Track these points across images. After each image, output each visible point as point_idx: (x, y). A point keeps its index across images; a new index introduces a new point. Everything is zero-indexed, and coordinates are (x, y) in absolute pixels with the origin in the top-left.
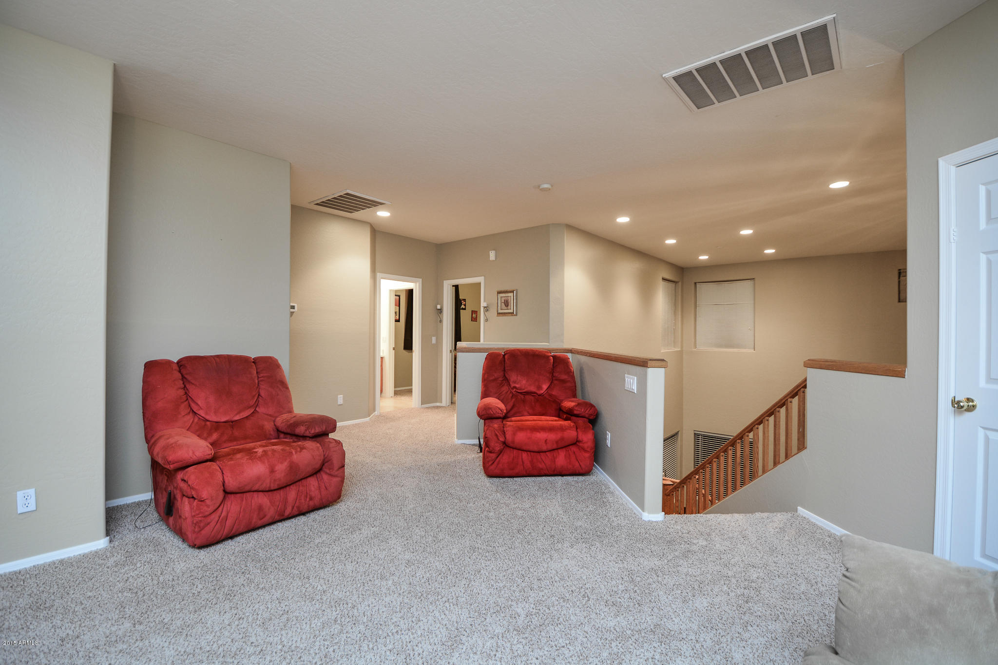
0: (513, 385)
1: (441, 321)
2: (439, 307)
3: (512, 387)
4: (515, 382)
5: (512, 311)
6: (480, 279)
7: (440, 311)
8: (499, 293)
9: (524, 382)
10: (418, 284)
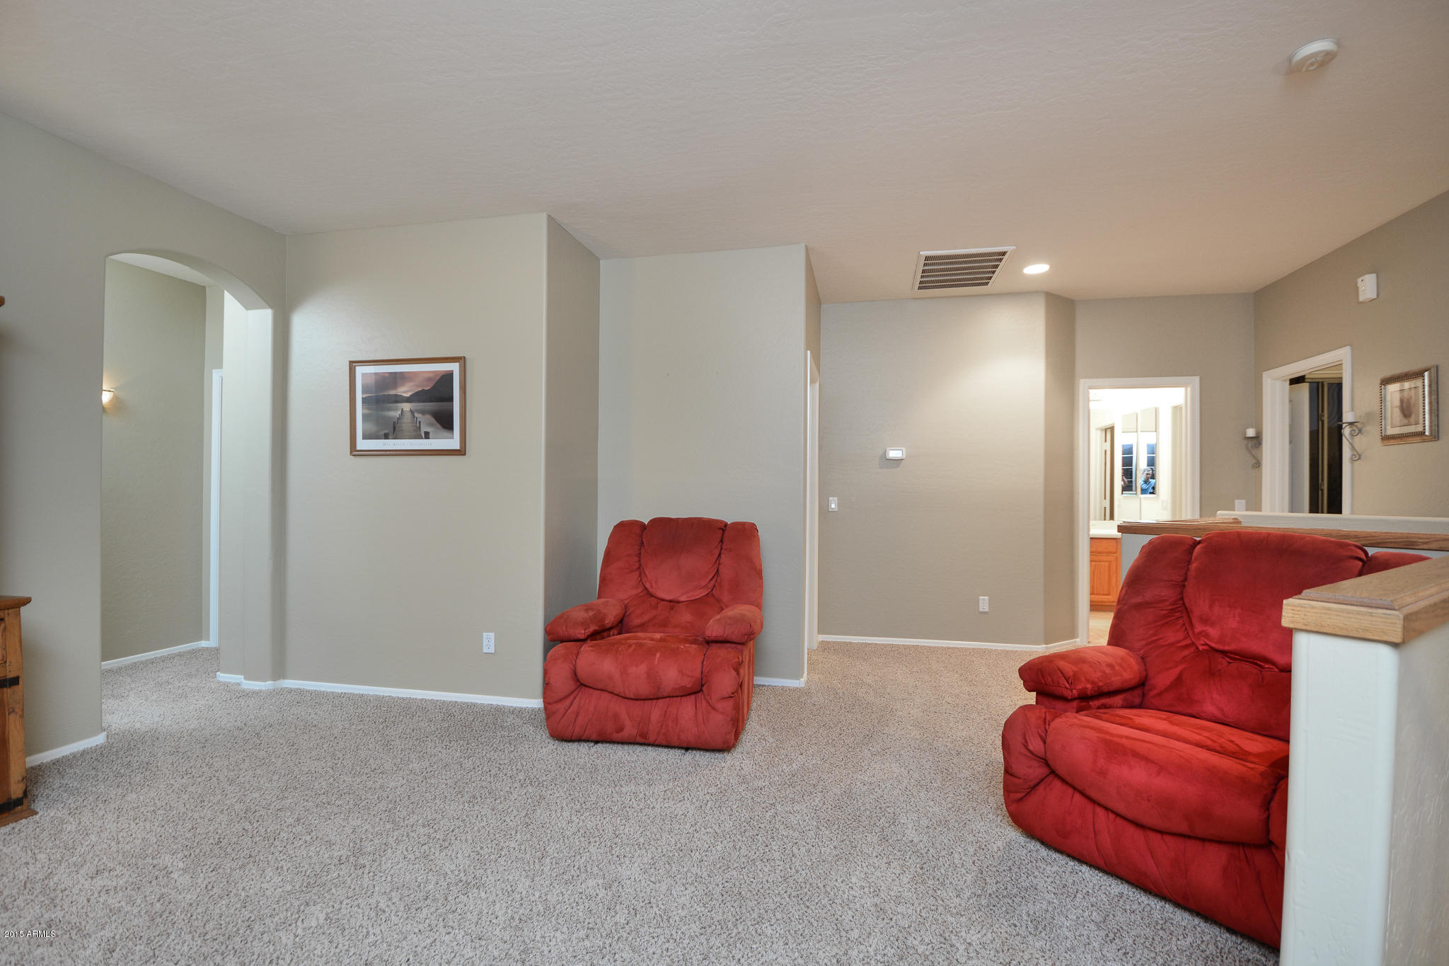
0: (1199, 628)
1: (1258, 464)
2: (1251, 432)
3: (1197, 631)
4: (1205, 620)
5: (1420, 429)
6: (1343, 355)
7: (1257, 440)
8: (1386, 381)
9: (1233, 623)
10: (1189, 389)
